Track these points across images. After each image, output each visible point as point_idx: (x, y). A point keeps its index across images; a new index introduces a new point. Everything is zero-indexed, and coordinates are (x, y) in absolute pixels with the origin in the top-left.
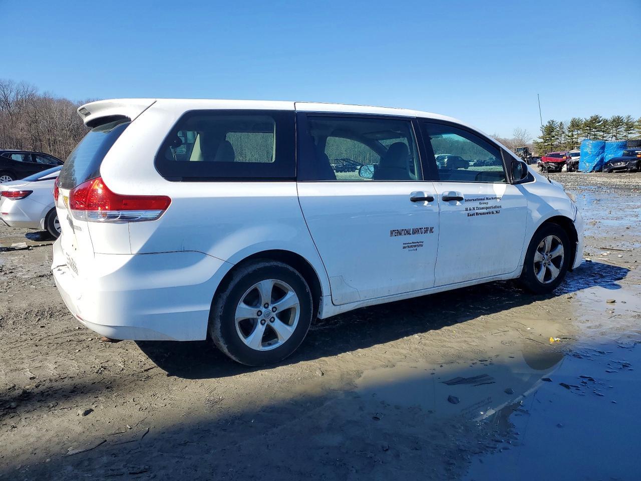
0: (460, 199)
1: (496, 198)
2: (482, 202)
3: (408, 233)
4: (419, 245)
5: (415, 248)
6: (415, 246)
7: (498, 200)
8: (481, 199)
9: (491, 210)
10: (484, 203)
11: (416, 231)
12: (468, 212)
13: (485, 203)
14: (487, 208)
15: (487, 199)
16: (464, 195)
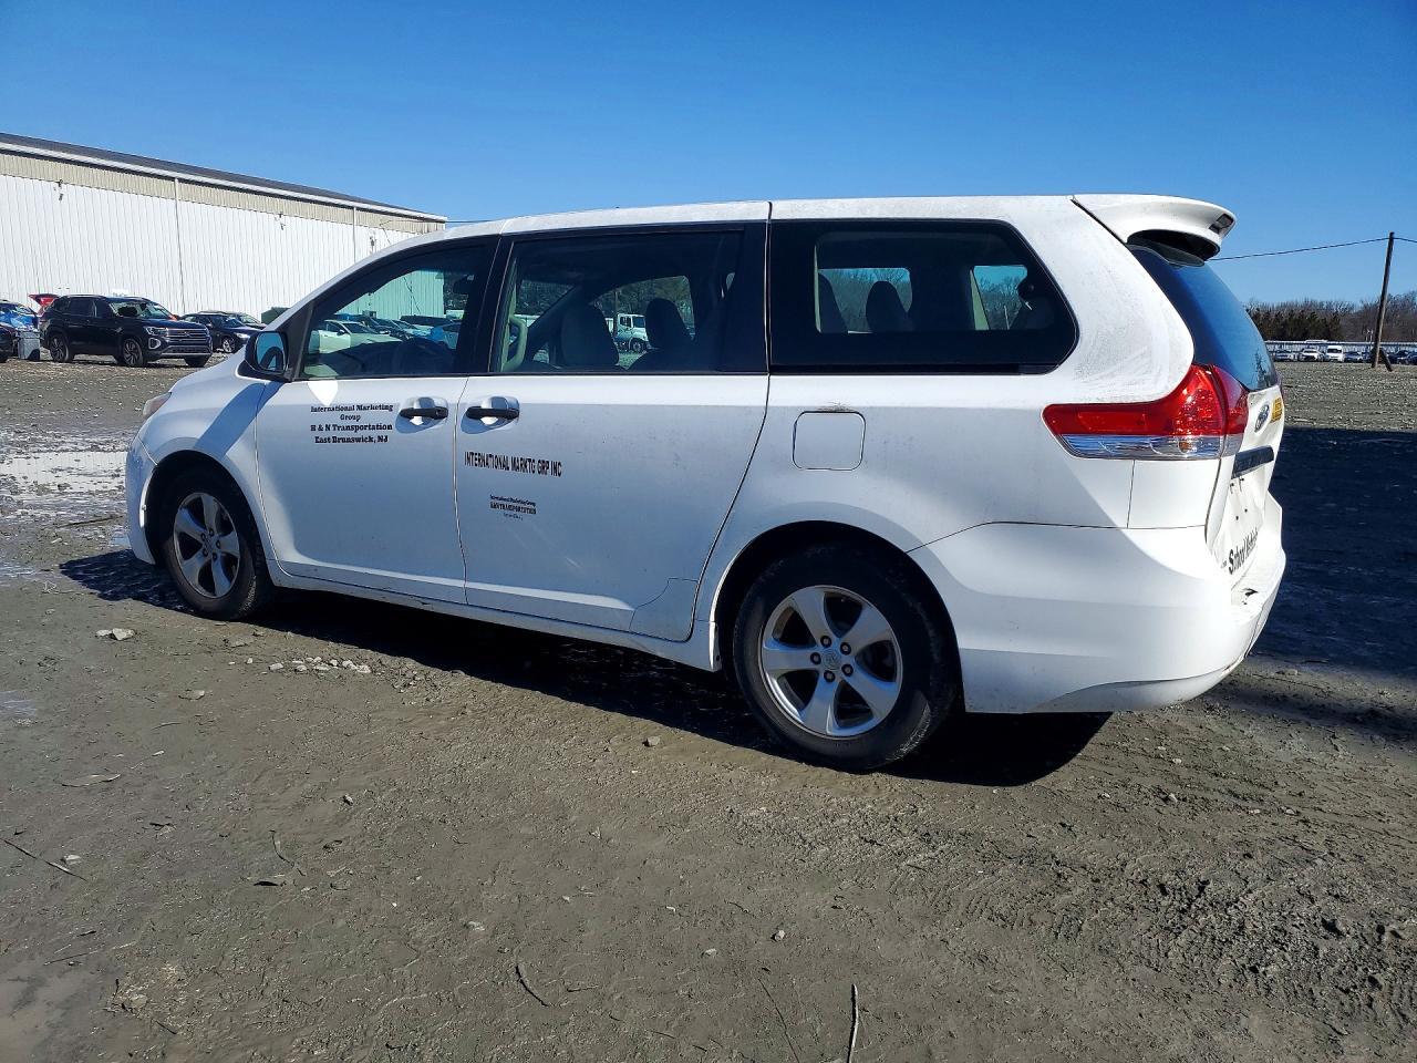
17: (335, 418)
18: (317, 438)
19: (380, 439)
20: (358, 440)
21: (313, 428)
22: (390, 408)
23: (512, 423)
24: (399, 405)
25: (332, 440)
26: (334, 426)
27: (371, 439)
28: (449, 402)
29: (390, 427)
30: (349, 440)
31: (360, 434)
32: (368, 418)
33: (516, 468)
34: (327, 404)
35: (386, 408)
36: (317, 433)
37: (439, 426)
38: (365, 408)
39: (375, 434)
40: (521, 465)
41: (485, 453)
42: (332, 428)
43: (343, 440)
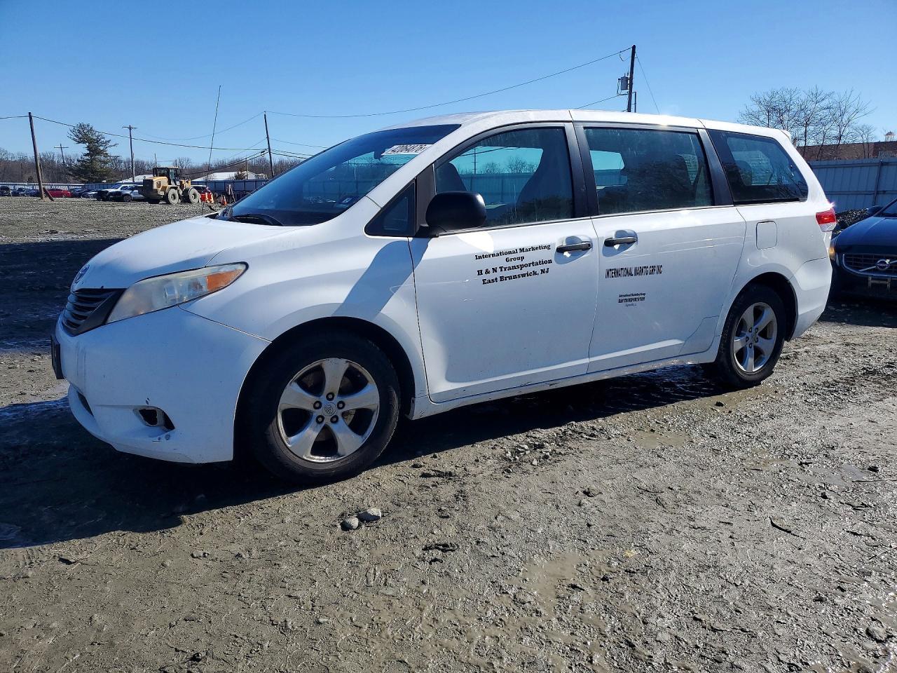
17: (501, 261)
18: (484, 280)
19: (543, 271)
20: (523, 275)
21: (480, 273)
22: (548, 247)
23: (633, 247)
24: (554, 244)
25: (499, 279)
26: (501, 268)
27: (535, 273)
28: (591, 237)
29: (550, 262)
30: (515, 277)
31: (525, 270)
32: (529, 257)
33: (636, 274)
34: (491, 251)
35: (545, 247)
36: (484, 276)
37: (587, 255)
38: (527, 250)
39: (538, 269)
40: (640, 271)
41: (618, 267)
42: (499, 270)
43: (510, 278)
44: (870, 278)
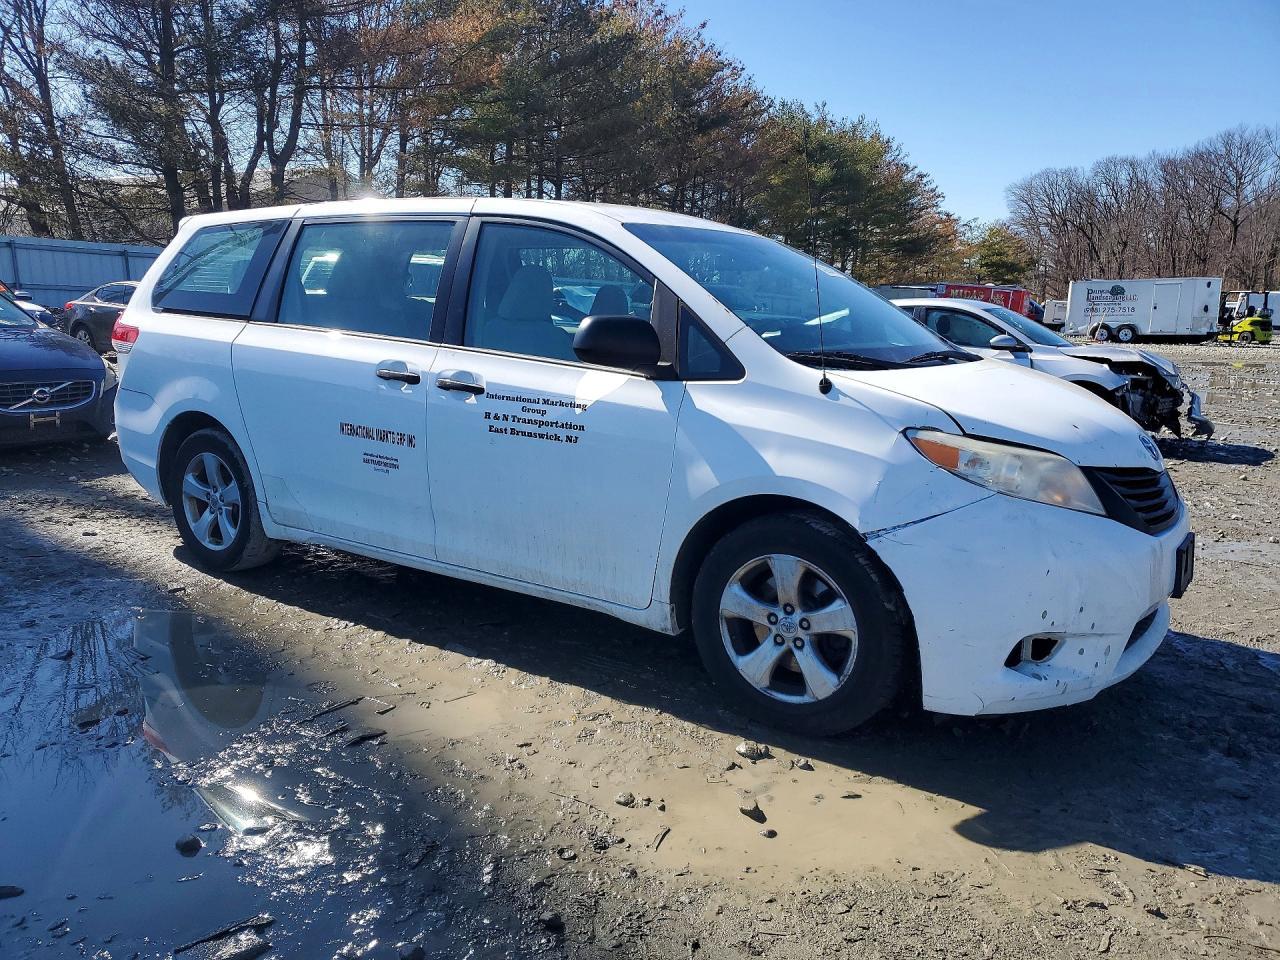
0: (478, 391)
1: (573, 405)
2: (529, 405)
3: (368, 435)
4: (391, 464)
5: (385, 469)
6: (386, 464)
7: (578, 411)
8: (529, 401)
9: (552, 431)
10: (534, 411)
11: (383, 436)
12: (492, 422)
13: (538, 412)
14: (541, 424)
15: (546, 402)
16: (487, 383)
44: (32, 416)
